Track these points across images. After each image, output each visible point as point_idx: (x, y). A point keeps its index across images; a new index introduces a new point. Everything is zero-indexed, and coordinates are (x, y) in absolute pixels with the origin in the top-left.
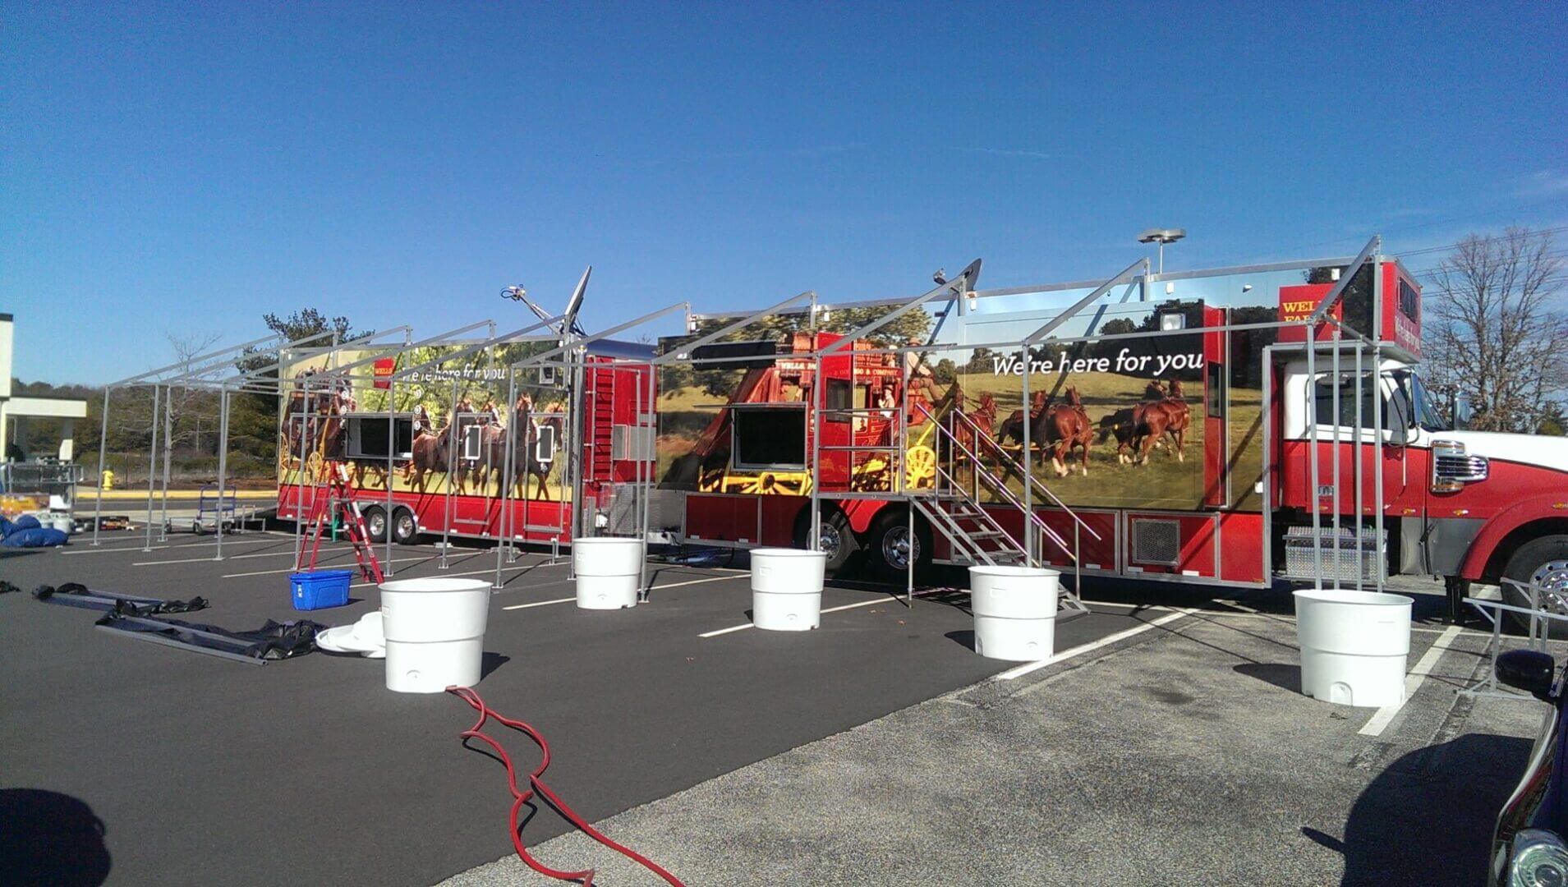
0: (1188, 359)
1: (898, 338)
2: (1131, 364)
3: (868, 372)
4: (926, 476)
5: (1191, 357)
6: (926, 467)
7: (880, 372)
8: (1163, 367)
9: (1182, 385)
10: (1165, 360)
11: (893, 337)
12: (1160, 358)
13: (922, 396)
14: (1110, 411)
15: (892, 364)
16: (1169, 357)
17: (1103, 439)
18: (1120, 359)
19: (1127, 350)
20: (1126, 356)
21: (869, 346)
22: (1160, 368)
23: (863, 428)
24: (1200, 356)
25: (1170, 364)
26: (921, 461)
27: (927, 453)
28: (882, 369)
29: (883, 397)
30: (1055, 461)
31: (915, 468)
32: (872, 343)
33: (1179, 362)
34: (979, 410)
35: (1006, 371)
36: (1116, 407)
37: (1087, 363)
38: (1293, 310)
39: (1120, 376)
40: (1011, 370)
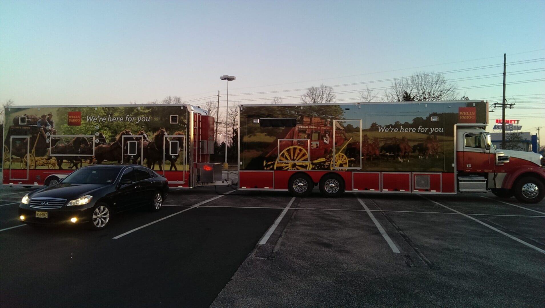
0: (439, 129)
1: (331, 117)
2: (423, 130)
3: (319, 128)
4: (342, 163)
5: (440, 129)
6: (342, 160)
7: (324, 128)
8: (432, 131)
9: (438, 137)
10: (432, 129)
11: (329, 116)
12: (431, 129)
13: (341, 136)
14: (416, 143)
15: (329, 125)
16: (434, 129)
17: (414, 151)
18: (419, 129)
19: (421, 126)
20: (421, 128)
21: (319, 119)
22: (431, 131)
23: (317, 147)
24: (443, 129)
25: (434, 131)
26: (341, 158)
27: (343, 155)
28: (325, 127)
29: (325, 137)
30: (399, 158)
31: (339, 160)
32: (320, 118)
33: (437, 130)
34: (373, 142)
35: (383, 131)
36: (417, 142)
37: (409, 130)
38: (463, 114)
39: (419, 134)
40: (384, 131)
